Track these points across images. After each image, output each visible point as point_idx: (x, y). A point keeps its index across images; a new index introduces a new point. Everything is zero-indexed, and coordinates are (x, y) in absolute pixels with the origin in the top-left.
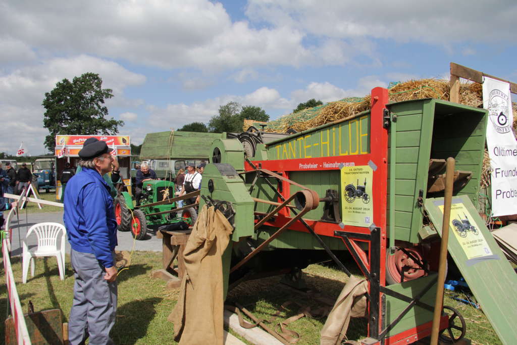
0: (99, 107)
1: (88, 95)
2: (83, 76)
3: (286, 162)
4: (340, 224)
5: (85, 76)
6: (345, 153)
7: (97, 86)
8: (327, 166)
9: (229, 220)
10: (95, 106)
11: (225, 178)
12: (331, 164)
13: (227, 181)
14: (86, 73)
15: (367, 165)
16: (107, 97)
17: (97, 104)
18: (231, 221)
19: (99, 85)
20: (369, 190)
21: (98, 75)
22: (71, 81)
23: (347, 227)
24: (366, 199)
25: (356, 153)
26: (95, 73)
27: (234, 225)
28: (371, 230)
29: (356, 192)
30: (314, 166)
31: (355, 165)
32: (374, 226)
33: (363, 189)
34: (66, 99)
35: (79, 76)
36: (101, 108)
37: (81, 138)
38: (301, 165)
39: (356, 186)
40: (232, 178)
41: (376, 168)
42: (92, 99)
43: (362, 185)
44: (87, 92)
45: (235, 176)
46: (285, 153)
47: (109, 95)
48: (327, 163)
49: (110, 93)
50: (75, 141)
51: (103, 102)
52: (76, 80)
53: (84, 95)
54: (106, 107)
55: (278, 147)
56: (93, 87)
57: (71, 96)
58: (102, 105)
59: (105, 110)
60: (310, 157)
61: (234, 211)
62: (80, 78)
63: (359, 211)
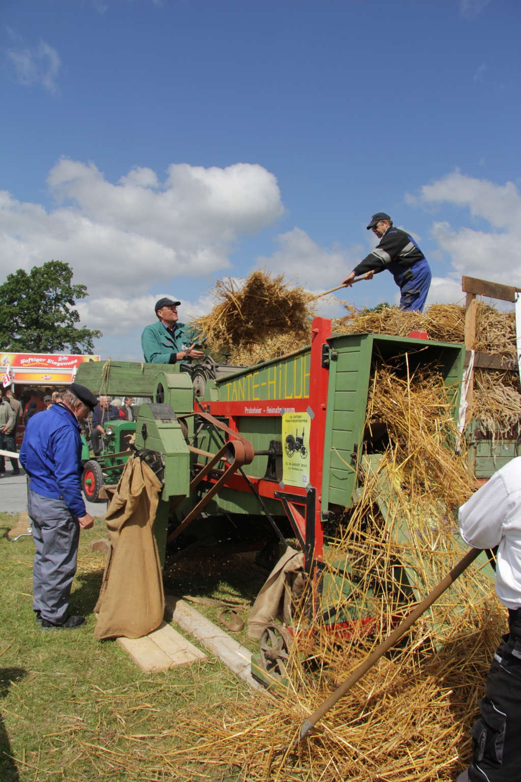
0: (67, 310)
1: (51, 294)
2: (46, 266)
3: (233, 405)
4: (280, 483)
5: (48, 266)
6: (290, 396)
7: (65, 280)
8: (271, 411)
9: (157, 475)
10: (62, 309)
11: (159, 423)
12: (274, 409)
13: (159, 427)
14: (50, 261)
15: (306, 411)
16: (78, 297)
17: (64, 306)
18: (160, 475)
19: (67, 279)
20: (306, 443)
21: (68, 264)
22: (29, 273)
23: (287, 487)
24: (304, 453)
25: (300, 397)
26: (63, 262)
27: (163, 481)
28: (307, 491)
29: (295, 444)
30: (257, 411)
31: (296, 411)
32: (311, 487)
33: (301, 441)
34: (20, 299)
35: (40, 265)
36: (70, 311)
37: (33, 357)
38: (246, 409)
39: (295, 437)
40: (167, 422)
41: (314, 415)
42: (58, 299)
43: (300, 436)
44: (51, 290)
45: (172, 421)
46: (235, 392)
47: (82, 293)
48: (270, 408)
49: (83, 291)
50: (23, 361)
51: (72, 303)
52: (35, 273)
53: (47, 294)
54: (76, 311)
55: (229, 385)
56: (59, 281)
57: (27, 294)
58: (72, 308)
59: (75, 315)
60: (258, 399)
61: (164, 463)
62: (40, 268)
63: (297, 467)
